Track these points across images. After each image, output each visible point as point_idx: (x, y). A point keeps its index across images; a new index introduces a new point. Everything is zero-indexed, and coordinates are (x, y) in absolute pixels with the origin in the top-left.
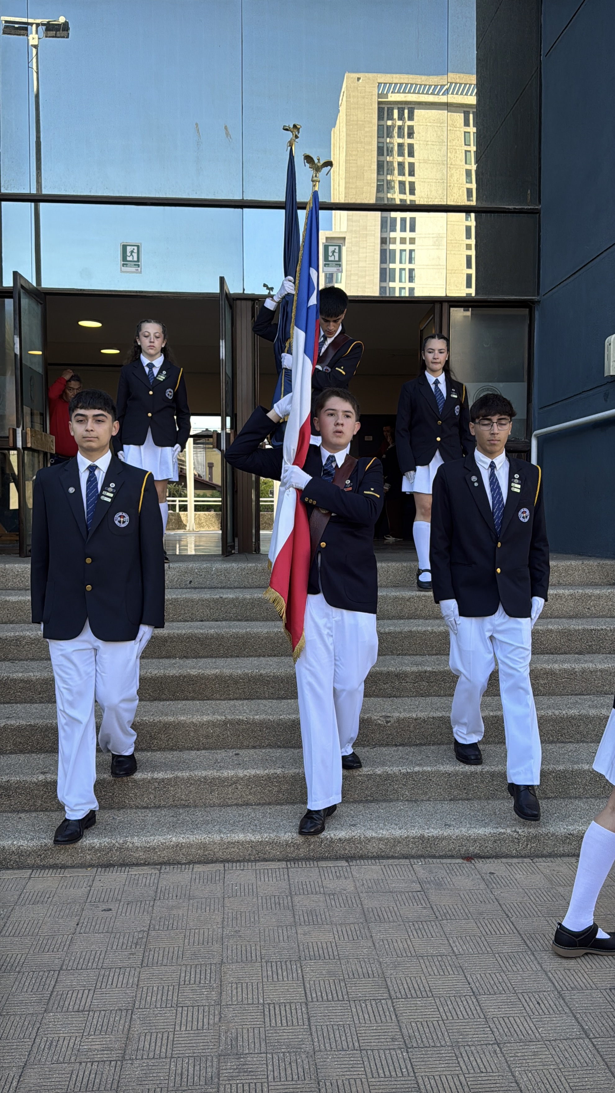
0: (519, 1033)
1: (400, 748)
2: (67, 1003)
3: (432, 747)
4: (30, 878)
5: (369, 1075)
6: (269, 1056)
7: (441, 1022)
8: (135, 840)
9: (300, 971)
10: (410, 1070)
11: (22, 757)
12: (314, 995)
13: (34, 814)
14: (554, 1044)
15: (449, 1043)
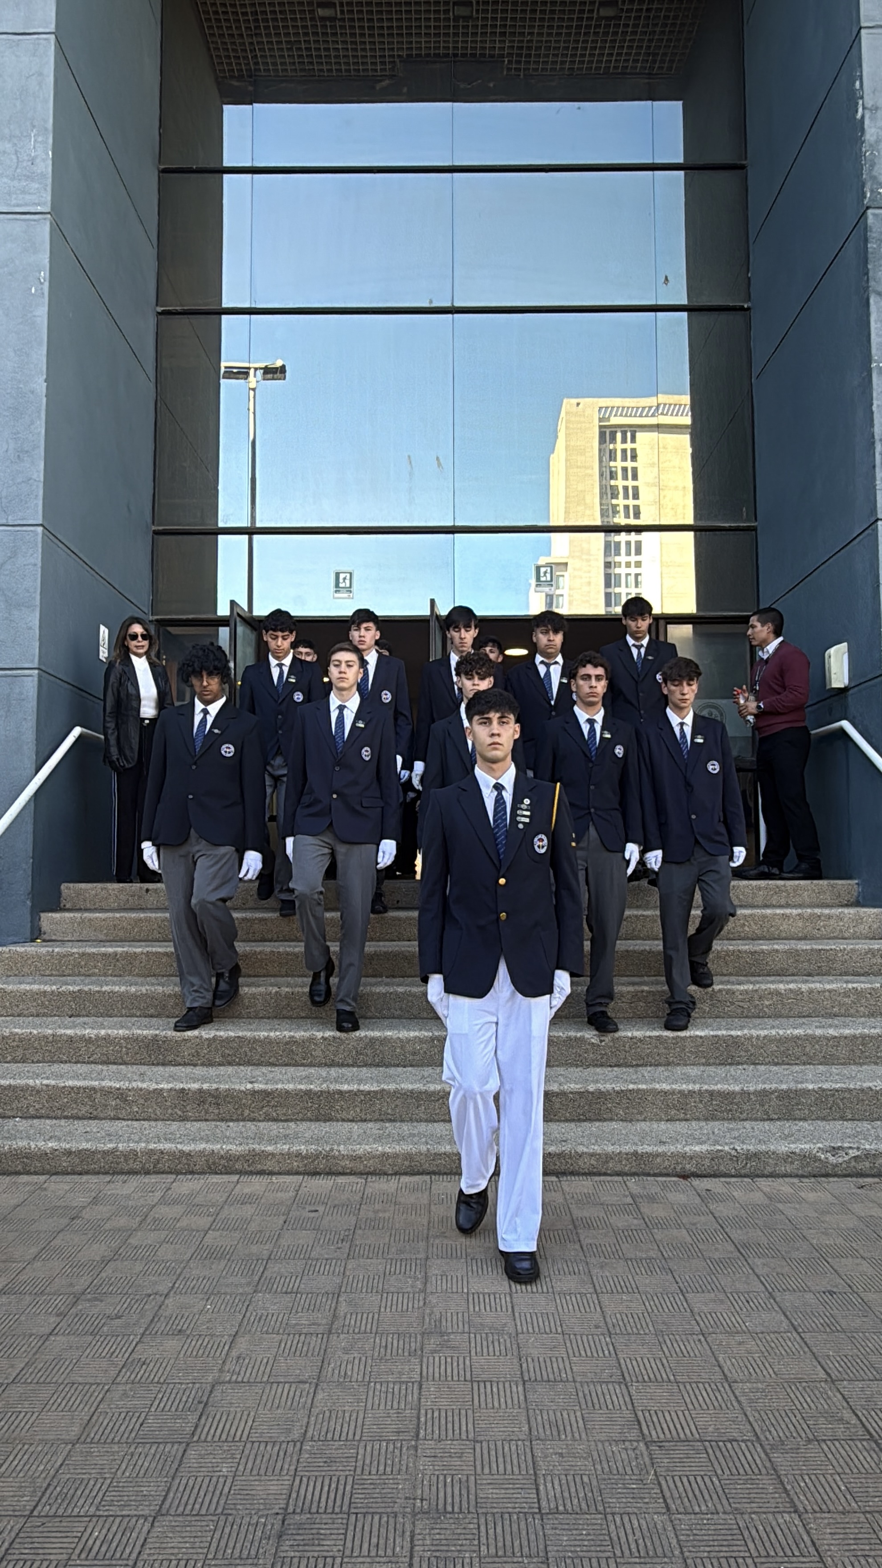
0: (725, 1326)
1: (615, 1069)
2: (275, 1286)
3: (649, 1068)
4: (238, 1182)
5: (571, 1354)
6: (472, 1335)
7: (646, 1314)
8: (342, 1147)
10: (612, 1352)
11: (230, 1069)
13: (241, 1123)
14: (760, 1335)
15: (653, 1331)
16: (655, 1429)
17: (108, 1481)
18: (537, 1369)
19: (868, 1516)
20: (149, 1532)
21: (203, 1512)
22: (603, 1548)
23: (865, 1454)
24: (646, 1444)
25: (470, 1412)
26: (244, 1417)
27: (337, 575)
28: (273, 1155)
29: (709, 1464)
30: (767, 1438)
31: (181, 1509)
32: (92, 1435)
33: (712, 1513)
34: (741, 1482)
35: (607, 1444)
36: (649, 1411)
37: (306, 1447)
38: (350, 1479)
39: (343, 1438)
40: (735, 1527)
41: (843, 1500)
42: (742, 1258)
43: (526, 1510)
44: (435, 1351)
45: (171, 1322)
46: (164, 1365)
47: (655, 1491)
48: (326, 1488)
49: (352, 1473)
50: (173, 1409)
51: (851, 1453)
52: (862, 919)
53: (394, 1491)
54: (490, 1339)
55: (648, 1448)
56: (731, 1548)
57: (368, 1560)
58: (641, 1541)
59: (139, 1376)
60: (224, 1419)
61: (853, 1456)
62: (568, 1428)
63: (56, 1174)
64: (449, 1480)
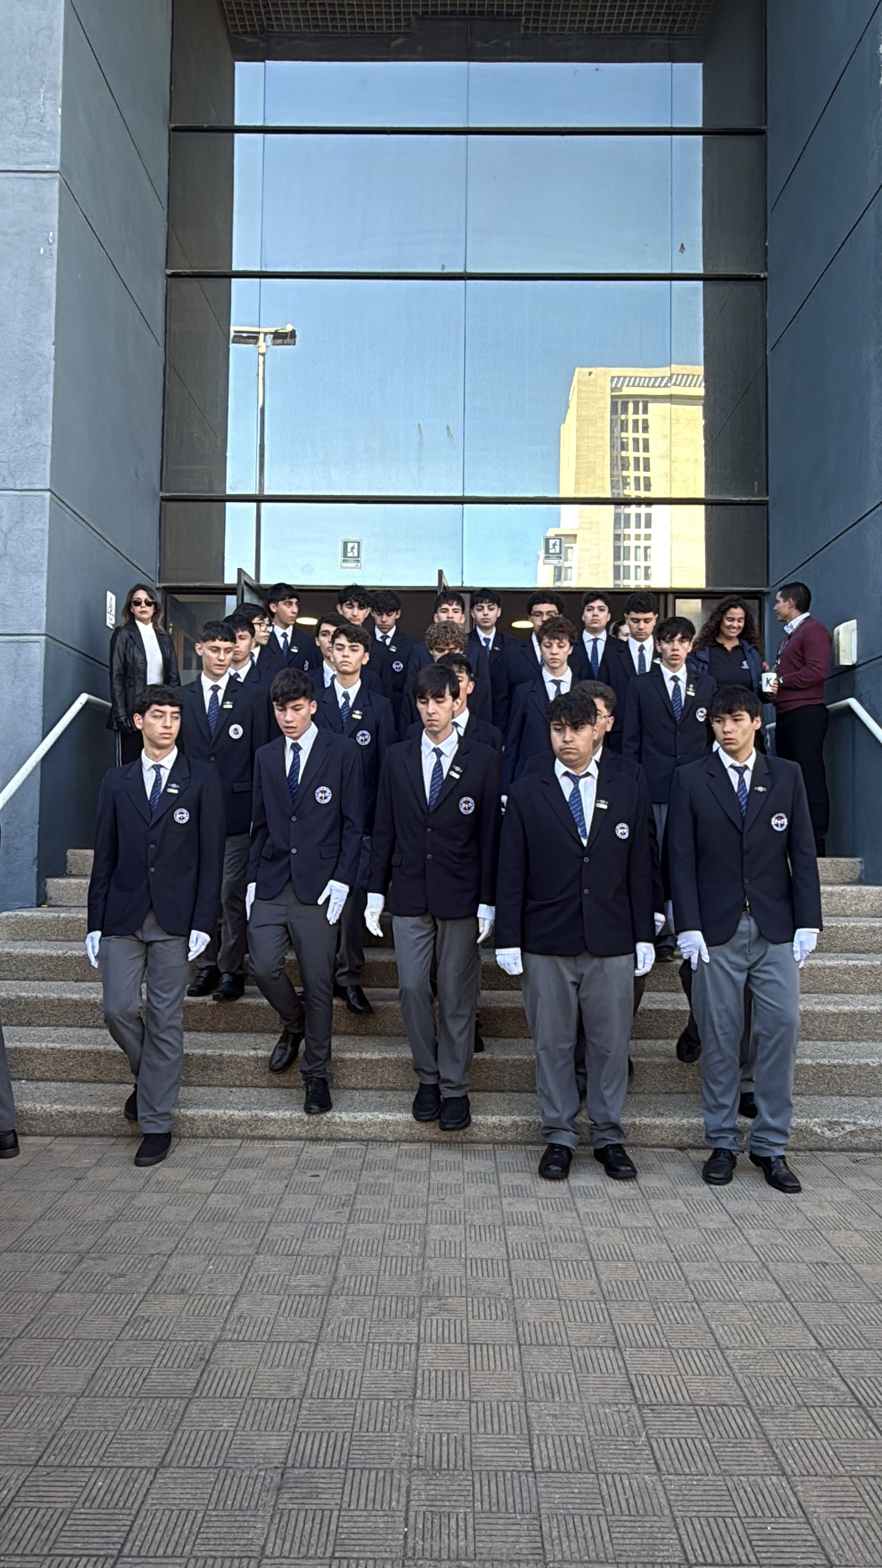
0: (719, 1294)
2: (276, 1248)
3: (649, 1042)
4: (240, 1147)
5: (566, 1319)
7: (640, 1282)
8: (343, 1115)
9: (502, 1234)
10: (607, 1318)
11: (233, 1036)
12: (516, 1254)
13: (244, 1089)
14: (753, 1304)
15: (647, 1299)
16: (648, 1392)
17: (112, 1434)
18: (533, 1333)
19: (856, 1480)
20: (151, 1483)
21: (204, 1464)
22: (594, 1506)
23: (854, 1420)
24: (639, 1407)
25: (466, 1373)
26: (245, 1375)
27: (345, 544)
28: (275, 1121)
29: (700, 1427)
30: (757, 1404)
31: (183, 1461)
32: (97, 1388)
33: (702, 1475)
34: (731, 1445)
35: (600, 1406)
36: (642, 1375)
37: (305, 1405)
38: (348, 1436)
39: (342, 1396)
40: (725, 1488)
41: (830, 1465)
42: (736, 1229)
43: (520, 1469)
44: (433, 1314)
45: (174, 1281)
46: (166, 1323)
47: (647, 1452)
48: (324, 1445)
49: (350, 1430)
50: (176, 1366)
51: (840, 1421)
52: (864, 897)
53: (391, 1448)
54: (487, 1303)
55: (640, 1411)
56: (720, 1509)
57: (365, 1513)
58: (631, 1501)
59: (142, 1333)
60: (225, 1375)
61: (842, 1423)
62: (562, 1391)
63: (62, 1135)
64: (445, 1439)
